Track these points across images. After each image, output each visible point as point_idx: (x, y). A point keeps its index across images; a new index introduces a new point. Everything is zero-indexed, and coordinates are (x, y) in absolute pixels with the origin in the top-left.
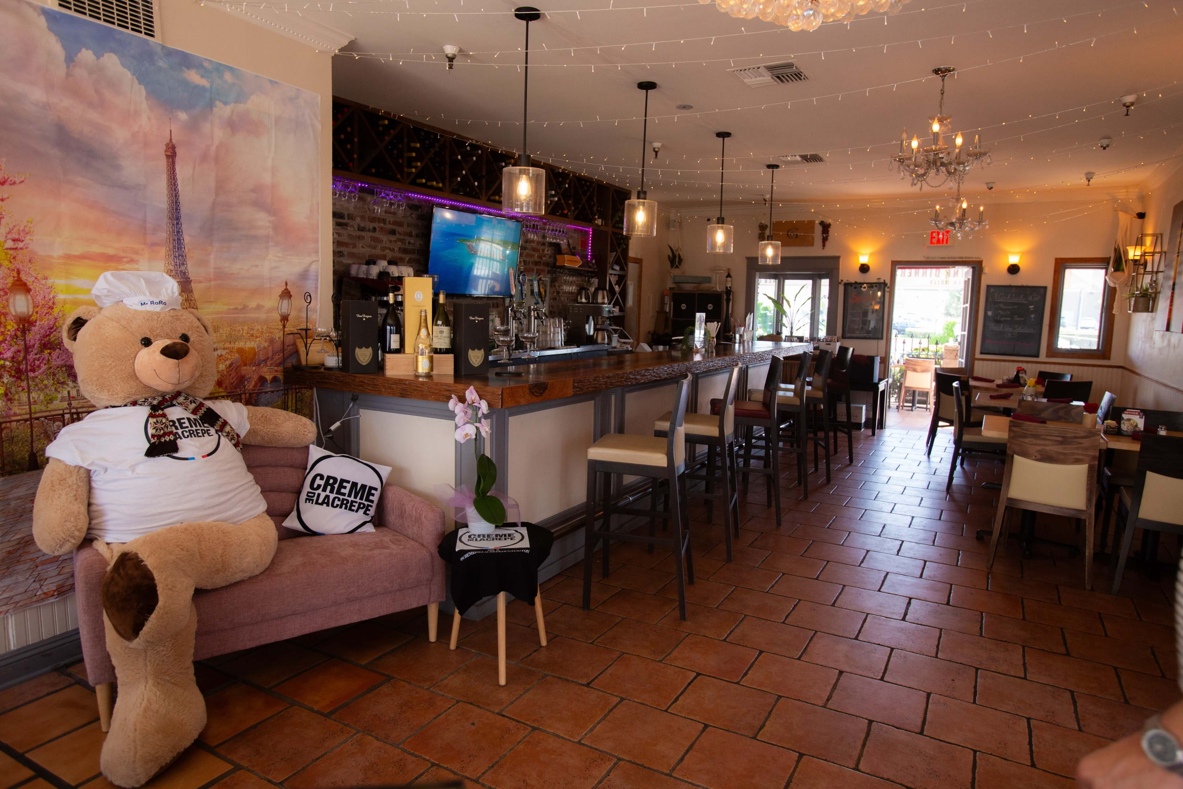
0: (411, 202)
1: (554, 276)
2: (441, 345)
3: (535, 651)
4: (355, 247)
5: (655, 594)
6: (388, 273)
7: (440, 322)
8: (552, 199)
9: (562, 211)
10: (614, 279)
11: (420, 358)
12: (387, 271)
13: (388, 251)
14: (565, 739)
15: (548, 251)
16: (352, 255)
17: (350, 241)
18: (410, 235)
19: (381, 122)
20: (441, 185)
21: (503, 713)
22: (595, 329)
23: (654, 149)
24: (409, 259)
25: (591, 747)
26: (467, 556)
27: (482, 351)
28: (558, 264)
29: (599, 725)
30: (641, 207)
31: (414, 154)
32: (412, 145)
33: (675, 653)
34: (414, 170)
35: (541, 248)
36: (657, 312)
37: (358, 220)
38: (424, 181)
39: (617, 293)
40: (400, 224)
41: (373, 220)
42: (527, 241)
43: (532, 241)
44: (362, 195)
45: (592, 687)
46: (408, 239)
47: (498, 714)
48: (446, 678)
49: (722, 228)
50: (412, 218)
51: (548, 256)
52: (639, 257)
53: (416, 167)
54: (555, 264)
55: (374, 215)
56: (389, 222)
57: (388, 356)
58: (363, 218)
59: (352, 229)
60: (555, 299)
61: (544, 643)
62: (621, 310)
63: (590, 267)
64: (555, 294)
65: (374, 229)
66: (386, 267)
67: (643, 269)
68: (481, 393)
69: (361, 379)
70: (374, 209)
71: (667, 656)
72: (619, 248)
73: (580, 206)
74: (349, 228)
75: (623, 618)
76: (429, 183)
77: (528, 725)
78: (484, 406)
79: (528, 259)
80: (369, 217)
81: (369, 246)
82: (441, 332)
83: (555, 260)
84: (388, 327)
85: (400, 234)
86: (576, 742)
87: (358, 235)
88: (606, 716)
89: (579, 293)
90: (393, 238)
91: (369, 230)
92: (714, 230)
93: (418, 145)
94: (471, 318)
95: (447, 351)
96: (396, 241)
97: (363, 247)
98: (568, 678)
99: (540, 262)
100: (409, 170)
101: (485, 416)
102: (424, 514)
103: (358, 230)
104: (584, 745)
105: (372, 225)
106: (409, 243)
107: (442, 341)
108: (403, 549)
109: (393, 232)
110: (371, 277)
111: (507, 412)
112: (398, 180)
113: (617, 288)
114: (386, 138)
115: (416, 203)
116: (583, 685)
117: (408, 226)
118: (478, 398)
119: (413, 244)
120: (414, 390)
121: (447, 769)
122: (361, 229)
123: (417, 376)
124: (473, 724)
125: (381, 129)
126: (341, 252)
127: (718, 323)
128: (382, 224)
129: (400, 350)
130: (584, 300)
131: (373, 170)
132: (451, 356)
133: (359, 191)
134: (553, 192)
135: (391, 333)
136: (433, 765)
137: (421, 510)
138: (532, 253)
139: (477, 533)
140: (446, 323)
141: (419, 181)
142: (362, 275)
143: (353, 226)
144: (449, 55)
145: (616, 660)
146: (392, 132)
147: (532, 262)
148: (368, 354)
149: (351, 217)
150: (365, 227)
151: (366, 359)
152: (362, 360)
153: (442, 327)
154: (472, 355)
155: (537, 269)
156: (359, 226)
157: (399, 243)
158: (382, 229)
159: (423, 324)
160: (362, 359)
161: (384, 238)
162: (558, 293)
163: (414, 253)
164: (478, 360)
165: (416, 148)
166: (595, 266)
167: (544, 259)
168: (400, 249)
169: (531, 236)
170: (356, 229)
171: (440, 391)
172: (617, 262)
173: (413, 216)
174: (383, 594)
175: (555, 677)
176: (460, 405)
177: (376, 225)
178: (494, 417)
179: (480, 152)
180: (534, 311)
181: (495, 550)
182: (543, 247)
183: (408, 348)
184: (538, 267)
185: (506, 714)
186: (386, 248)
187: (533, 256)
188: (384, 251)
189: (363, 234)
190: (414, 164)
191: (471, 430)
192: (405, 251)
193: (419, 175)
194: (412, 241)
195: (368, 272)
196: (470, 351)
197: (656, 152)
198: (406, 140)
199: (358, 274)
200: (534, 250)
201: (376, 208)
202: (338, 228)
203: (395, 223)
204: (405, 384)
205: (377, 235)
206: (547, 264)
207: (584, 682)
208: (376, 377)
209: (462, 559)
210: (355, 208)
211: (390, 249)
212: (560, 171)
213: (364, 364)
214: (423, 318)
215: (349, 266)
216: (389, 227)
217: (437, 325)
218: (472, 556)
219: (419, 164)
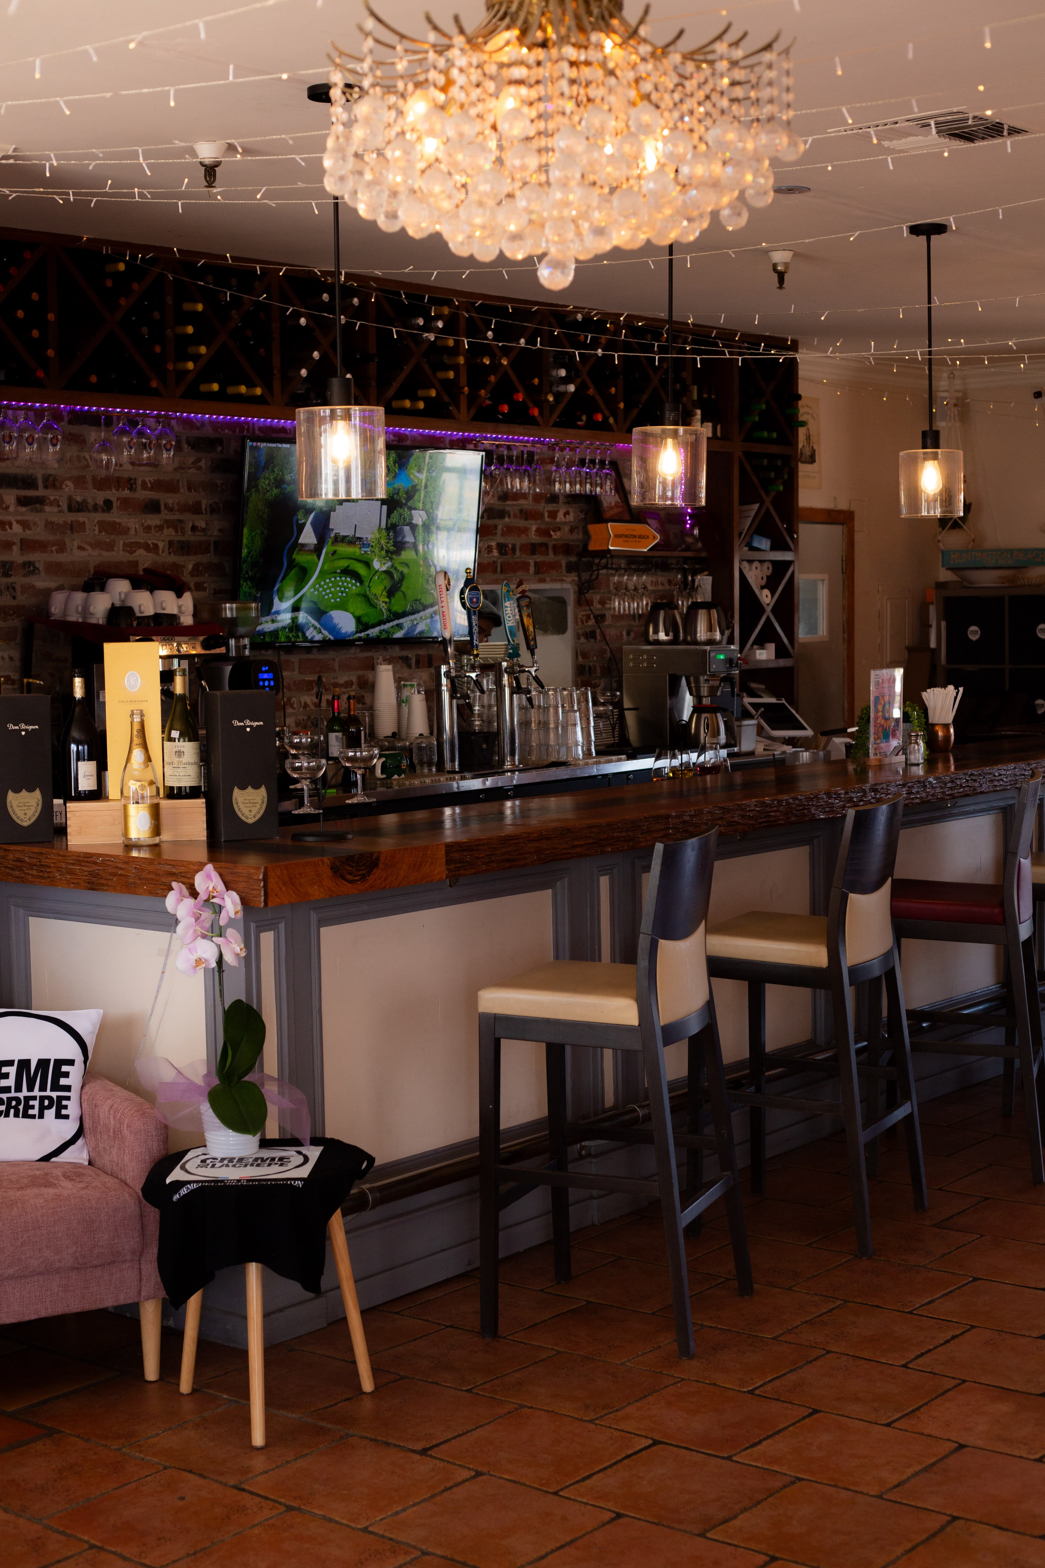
0: (195, 433)
1: (585, 576)
2: (179, 781)
3: (347, 1400)
4: (62, 549)
5: (653, 1314)
6: (130, 610)
7: (175, 734)
8: (562, 388)
9: (590, 418)
10: (756, 576)
11: (133, 809)
12: (128, 604)
13: (141, 552)
14: (342, 1524)
15: (566, 516)
16: (54, 569)
17: (51, 538)
18: (196, 509)
19: (110, 268)
20: (258, 391)
21: (243, 1486)
22: (698, 709)
23: (775, 266)
24: (196, 567)
25: (383, 1537)
26: (184, 1191)
27: (263, 791)
28: (592, 547)
29: (415, 1508)
30: (670, 441)
31: (190, 330)
32: (187, 306)
33: (630, 1410)
34: (190, 365)
35: (546, 508)
36: (910, 649)
37: (69, 487)
38: (215, 387)
39: (768, 609)
40: (170, 487)
41: (102, 484)
42: (506, 496)
43: (520, 495)
44: (75, 429)
45: (431, 1456)
46: (190, 520)
47: (235, 1487)
48: (158, 1435)
49: (935, 457)
50: (200, 468)
51: (567, 529)
52: (843, 506)
53: (196, 358)
54: (585, 546)
55: (103, 473)
56: (144, 483)
57: (71, 806)
58: (79, 481)
59: (55, 509)
60: (590, 635)
61: (368, 1385)
62: (781, 652)
63: (688, 548)
64: (592, 622)
65: (108, 504)
66: (127, 595)
67: (858, 537)
68: (229, 878)
69: (18, 855)
70: (102, 461)
71: (610, 1413)
72: (767, 493)
73: (645, 397)
74: (47, 508)
75: (558, 1352)
76: (231, 390)
77: (280, 1503)
78: (231, 903)
79: (510, 540)
80: (94, 478)
81: (97, 545)
82: (179, 753)
83: (587, 534)
84: (73, 747)
85: (171, 510)
86: (359, 1529)
87: (69, 520)
88: (432, 1496)
89: (651, 617)
90: (153, 520)
91: (95, 508)
92: (914, 465)
93: (200, 307)
94: (237, 723)
95: (193, 793)
96: (160, 528)
97: (81, 548)
98: (390, 1441)
99: (546, 545)
100: (180, 366)
101: (231, 923)
102: (126, 1121)
103: (70, 509)
104: (371, 1533)
105: (100, 497)
106: (194, 528)
107: (181, 772)
108: (83, 1188)
109: (153, 507)
110: (93, 621)
111: (314, 916)
112: (155, 393)
113: (766, 598)
114: (123, 302)
115: (208, 432)
116: (414, 1451)
117: (189, 489)
118: (221, 886)
119: (204, 530)
120: (114, 875)
121: (114, 1553)
122: (75, 507)
123: (129, 846)
124: (182, 1498)
125: (109, 283)
126: (30, 563)
127: (956, 688)
128: (127, 491)
129: (98, 794)
130: (662, 636)
131: (94, 379)
132: (200, 804)
133: (70, 422)
134: (563, 373)
135: (78, 759)
136: (92, 1547)
137: (123, 1114)
138: (522, 523)
139: (219, 1156)
140: (189, 734)
141: (204, 388)
142: (74, 617)
143: (56, 503)
144: (207, 161)
145: (500, 1417)
146: (135, 286)
147: (523, 548)
148: (33, 803)
149: (51, 482)
150: (84, 501)
151: (30, 813)
152: (22, 816)
153: (182, 743)
154: (240, 800)
155: (536, 563)
156: (70, 499)
157: (169, 533)
158: (125, 503)
159: (136, 740)
160: (20, 814)
161: (132, 522)
162: (600, 618)
163: (207, 551)
164: (254, 810)
165: (196, 313)
166: (700, 545)
167: (556, 535)
168: (171, 543)
169: (517, 484)
170: (65, 507)
171: (156, 874)
172: (764, 527)
173: (202, 464)
174: (40, 1273)
175: (366, 1438)
176: (189, 902)
177: (112, 494)
178: (282, 926)
179: (356, 301)
180: (509, 674)
181: (239, 1181)
182: (551, 507)
183: (112, 788)
184: (539, 558)
185: (247, 1487)
186: (138, 545)
187: (525, 530)
188: (131, 552)
189: (81, 517)
190: (191, 350)
191: (207, 951)
192: (184, 548)
193: (205, 375)
194: (201, 524)
195: (85, 610)
196: (237, 792)
197: (781, 276)
198: (169, 300)
199: (65, 614)
200: (526, 515)
201: (105, 457)
202: (23, 509)
203: (158, 485)
204: (95, 863)
205: (114, 516)
206: (565, 549)
207: (419, 1447)
208: (44, 851)
209: (176, 1197)
210: (60, 461)
211: (147, 547)
212: (579, 317)
213: (26, 824)
214: (136, 727)
215: (47, 594)
216: (142, 495)
217: (171, 739)
218: (193, 1191)
219: (203, 350)
